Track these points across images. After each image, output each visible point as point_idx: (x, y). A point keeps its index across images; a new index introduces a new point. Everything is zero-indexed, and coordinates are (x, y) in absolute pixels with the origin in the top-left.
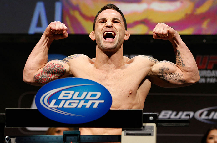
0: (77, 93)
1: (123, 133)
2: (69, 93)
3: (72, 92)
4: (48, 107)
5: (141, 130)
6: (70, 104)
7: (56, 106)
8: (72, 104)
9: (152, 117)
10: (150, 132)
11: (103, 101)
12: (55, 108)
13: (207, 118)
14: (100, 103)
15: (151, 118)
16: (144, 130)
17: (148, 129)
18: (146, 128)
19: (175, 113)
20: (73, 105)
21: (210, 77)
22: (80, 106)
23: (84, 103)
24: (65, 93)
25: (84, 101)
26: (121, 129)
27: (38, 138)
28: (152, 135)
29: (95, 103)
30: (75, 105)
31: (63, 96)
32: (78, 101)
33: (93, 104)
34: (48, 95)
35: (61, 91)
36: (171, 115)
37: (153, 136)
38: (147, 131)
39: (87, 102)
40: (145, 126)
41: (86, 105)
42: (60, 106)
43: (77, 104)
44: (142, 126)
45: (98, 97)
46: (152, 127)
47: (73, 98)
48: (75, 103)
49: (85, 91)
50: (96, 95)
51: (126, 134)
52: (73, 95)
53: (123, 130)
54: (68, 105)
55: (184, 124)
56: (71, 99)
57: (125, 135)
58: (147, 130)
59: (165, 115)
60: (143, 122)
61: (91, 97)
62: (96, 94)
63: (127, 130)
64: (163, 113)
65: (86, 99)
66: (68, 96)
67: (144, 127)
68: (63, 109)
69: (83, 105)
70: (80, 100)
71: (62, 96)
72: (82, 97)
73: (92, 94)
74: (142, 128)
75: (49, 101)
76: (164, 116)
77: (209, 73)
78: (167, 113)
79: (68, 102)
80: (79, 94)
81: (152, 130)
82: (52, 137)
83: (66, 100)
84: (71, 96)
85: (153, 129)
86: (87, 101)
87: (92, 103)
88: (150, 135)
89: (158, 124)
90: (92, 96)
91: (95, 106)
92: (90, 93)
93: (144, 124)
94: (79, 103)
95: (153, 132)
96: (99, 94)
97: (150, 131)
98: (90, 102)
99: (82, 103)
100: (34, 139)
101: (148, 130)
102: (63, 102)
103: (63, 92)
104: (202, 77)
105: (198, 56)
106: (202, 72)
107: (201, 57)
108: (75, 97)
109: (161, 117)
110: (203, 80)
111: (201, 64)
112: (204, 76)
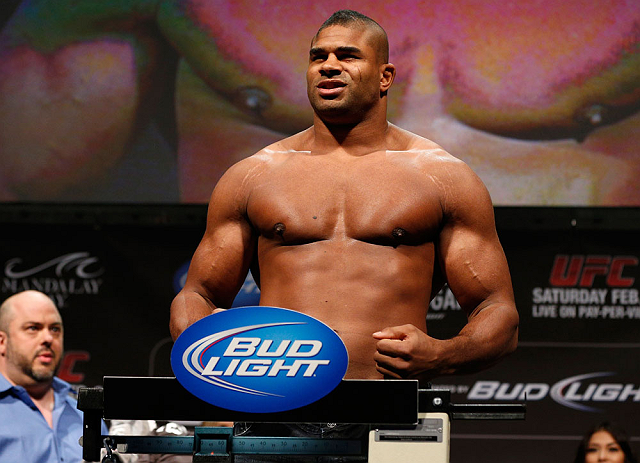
0: (267, 343)
1: (372, 435)
2: (250, 343)
3: (256, 341)
4: (200, 374)
5: (414, 428)
6: (250, 368)
7: (220, 373)
8: (255, 368)
9: (439, 400)
10: (434, 432)
11: (327, 362)
12: (216, 376)
13: (578, 397)
14: (319, 366)
15: (437, 401)
16: (421, 429)
17: (429, 426)
18: (425, 422)
19: (505, 387)
20: (257, 371)
21: (587, 305)
22: (273, 372)
23: (284, 364)
24: (240, 343)
25: (282, 362)
28: (438, 439)
29: (308, 365)
30: (262, 371)
31: (236, 350)
32: (269, 362)
33: (304, 367)
34: (200, 347)
35: (230, 338)
36: (496, 391)
37: (441, 441)
38: (428, 430)
39: (291, 364)
40: (424, 420)
41: (288, 370)
42: (229, 372)
43: (267, 368)
44: (415, 419)
45: (314, 351)
46: (440, 422)
47: (259, 354)
48: (262, 365)
51: (378, 438)
53: (373, 429)
55: (514, 415)
56: (253, 356)
57: (376, 441)
58: (426, 428)
59: (484, 390)
60: (418, 410)
61: (298, 351)
62: (312, 346)
63: (381, 428)
64: (479, 386)
65: (288, 357)
66: (246, 350)
67: (421, 421)
68: (233, 378)
69: (280, 371)
70: (274, 359)
71: (234, 349)
72: (279, 352)
73: (302, 346)
74: (417, 424)
75: (203, 362)
76: (480, 393)
77: (584, 297)
78: (489, 387)
79: (246, 363)
80: (272, 344)
81: (440, 429)
83: (242, 358)
84: (254, 349)
85: (442, 426)
86: (290, 361)
87: (302, 365)
88: (434, 439)
89: (454, 414)
90: (302, 348)
91: (309, 373)
92: (297, 344)
93: (420, 416)
94: (271, 366)
95: (441, 432)
96: (317, 345)
97: (435, 430)
98: (297, 364)
99: (278, 365)
100: (170, 444)
101: (431, 429)
102: (235, 362)
103: (236, 340)
104: (568, 304)
105: (558, 257)
106: (568, 292)
107: (567, 258)
108: (262, 352)
109: (473, 395)
110: (570, 312)
111: (565, 275)
112: (572, 301)
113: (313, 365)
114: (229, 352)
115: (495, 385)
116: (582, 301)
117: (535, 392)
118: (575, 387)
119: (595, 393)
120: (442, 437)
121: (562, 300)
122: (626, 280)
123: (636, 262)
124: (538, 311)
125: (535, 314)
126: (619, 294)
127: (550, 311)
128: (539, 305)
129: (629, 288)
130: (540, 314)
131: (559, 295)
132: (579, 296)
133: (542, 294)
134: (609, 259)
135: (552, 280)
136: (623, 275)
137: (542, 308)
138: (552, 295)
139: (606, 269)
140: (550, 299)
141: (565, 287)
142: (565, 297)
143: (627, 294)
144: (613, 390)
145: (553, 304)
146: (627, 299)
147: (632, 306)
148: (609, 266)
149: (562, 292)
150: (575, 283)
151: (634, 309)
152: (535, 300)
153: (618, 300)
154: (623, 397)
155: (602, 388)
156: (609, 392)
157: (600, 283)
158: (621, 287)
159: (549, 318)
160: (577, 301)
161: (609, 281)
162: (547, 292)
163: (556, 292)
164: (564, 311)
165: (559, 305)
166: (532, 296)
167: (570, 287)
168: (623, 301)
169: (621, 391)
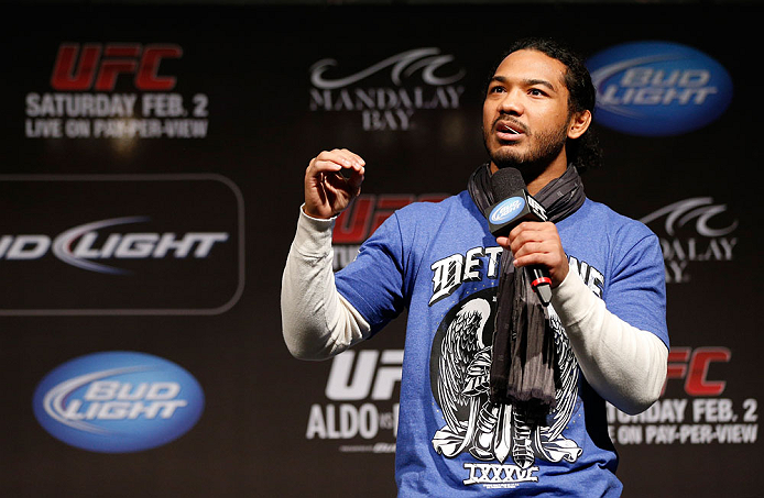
104: (79, 118)
105: (63, 47)
106: (78, 99)
107: (76, 47)
110: (80, 129)
111: (74, 73)
112: (84, 113)
116: (100, 112)
117: (29, 247)
118: (90, 239)
119: (120, 247)
121: (70, 111)
122: (163, 80)
123: (179, 52)
124: (34, 128)
125: (29, 132)
126: (153, 101)
127: (51, 129)
128: (34, 119)
129: (168, 92)
130: (38, 133)
131: (65, 103)
132: (95, 106)
133: (40, 103)
134: (138, 48)
135: (54, 81)
136: (160, 73)
137: (39, 124)
138: (55, 103)
139: (134, 63)
140: (51, 110)
141: (74, 92)
142: (73, 107)
143: (166, 101)
144: (145, 242)
145: (56, 117)
146: (165, 109)
147: (172, 118)
148: (139, 59)
149: (69, 99)
150: (88, 85)
151: (176, 123)
152: (30, 112)
153: (153, 111)
154: (160, 252)
155: (129, 239)
156: (140, 246)
157: (125, 85)
158: (156, 92)
159: (50, 138)
160: (92, 112)
161: (139, 82)
162: (48, 99)
163: (60, 98)
164: (73, 128)
165: (65, 118)
166: (24, 106)
167: (81, 92)
168: (160, 112)
169: (156, 244)
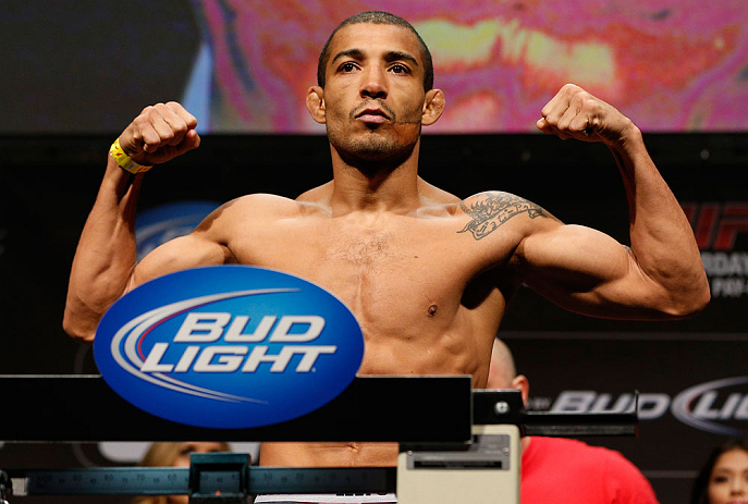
0: (240, 321)
1: (402, 461)
2: (214, 321)
3: (223, 318)
4: (139, 369)
5: (466, 449)
6: (214, 360)
7: (168, 368)
8: (222, 359)
9: (505, 405)
10: (497, 455)
11: (331, 349)
12: (163, 373)
14: (320, 355)
15: (502, 407)
16: (476, 449)
17: (490, 446)
18: (483, 441)
20: (225, 363)
21: (725, 277)
22: (250, 366)
23: (266, 353)
24: (199, 321)
25: (263, 349)
26: (394, 447)
27: (106, 477)
28: (504, 465)
29: (303, 354)
30: (232, 364)
31: (193, 332)
32: (244, 350)
33: (297, 358)
34: (138, 328)
35: (184, 313)
36: (592, 405)
37: (508, 469)
38: (488, 452)
39: (277, 352)
40: (481, 435)
41: (272, 363)
42: (183, 366)
43: (240, 359)
44: (468, 435)
45: (313, 333)
46: (505, 439)
47: (229, 337)
48: (232, 354)
49: (271, 314)
50: (305, 327)
51: (412, 464)
52: (226, 328)
53: (402, 450)
54: (210, 363)
55: (619, 429)
56: (220, 341)
57: (408, 468)
58: (485, 448)
59: (573, 404)
60: (472, 421)
61: (288, 333)
62: (308, 325)
63: (417, 449)
65: (273, 343)
66: (208, 332)
67: (476, 438)
68: (190, 375)
69: (261, 363)
70: (251, 345)
71: (189, 331)
72: (259, 334)
73: (293, 324)
74: (470, 442)
75: (144, 348)
76: (567, 409)
77: (721, 264)
78: (579, 400)
79: (209, 352)
80: (247, 323)
81: (506, 450)
82: (156, 475)
83: (203, 345)
84: (221, 330)
85: (508, 445)
86: (275, 348)
87: (294, 355)
88: (497, 465)
89: (528, 427)
90: (294, 329)
91: (305, 366)
92: (287, 321)
93: (475, 430)
94: (246, 356)
95: (508, 454)
96: (317, 324)
97: (499, 452)
98: (287, 352)
99: (259, 354)
100: (93, 481)
101: (491, 449)
102: (191, 352)
103: (192, 319)
107: (695, 207)
108: (232, 335)
109: (558, 410)
113: (311, 354)
114: (183, 335)
115: (588, 397)
116: (718, 271)
119: (740, 407)
120: (508, 463)
160: (710, 271)
